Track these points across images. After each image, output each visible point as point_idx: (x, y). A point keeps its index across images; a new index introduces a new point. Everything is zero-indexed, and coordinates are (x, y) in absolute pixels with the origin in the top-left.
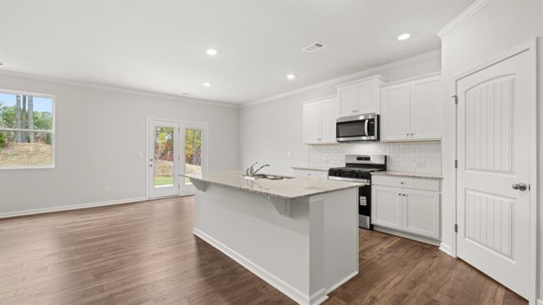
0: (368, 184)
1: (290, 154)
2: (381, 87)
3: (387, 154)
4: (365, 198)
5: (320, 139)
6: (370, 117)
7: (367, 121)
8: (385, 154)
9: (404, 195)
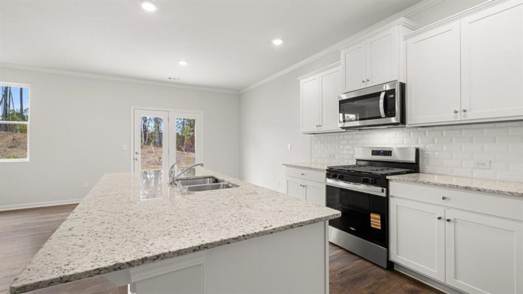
0: (384, 195)
1: (289, 145)
2: (406, 38)
3: (420, 146)
4: (378, 217)
5: (320, 126)
6: (388, 88)
7: (383, 95)
8: (417, 146)
9: (448, 220)
